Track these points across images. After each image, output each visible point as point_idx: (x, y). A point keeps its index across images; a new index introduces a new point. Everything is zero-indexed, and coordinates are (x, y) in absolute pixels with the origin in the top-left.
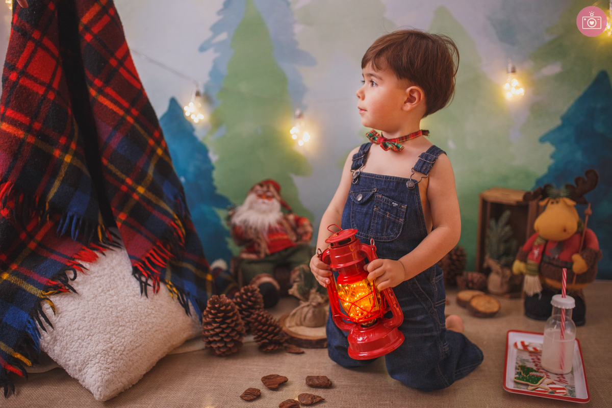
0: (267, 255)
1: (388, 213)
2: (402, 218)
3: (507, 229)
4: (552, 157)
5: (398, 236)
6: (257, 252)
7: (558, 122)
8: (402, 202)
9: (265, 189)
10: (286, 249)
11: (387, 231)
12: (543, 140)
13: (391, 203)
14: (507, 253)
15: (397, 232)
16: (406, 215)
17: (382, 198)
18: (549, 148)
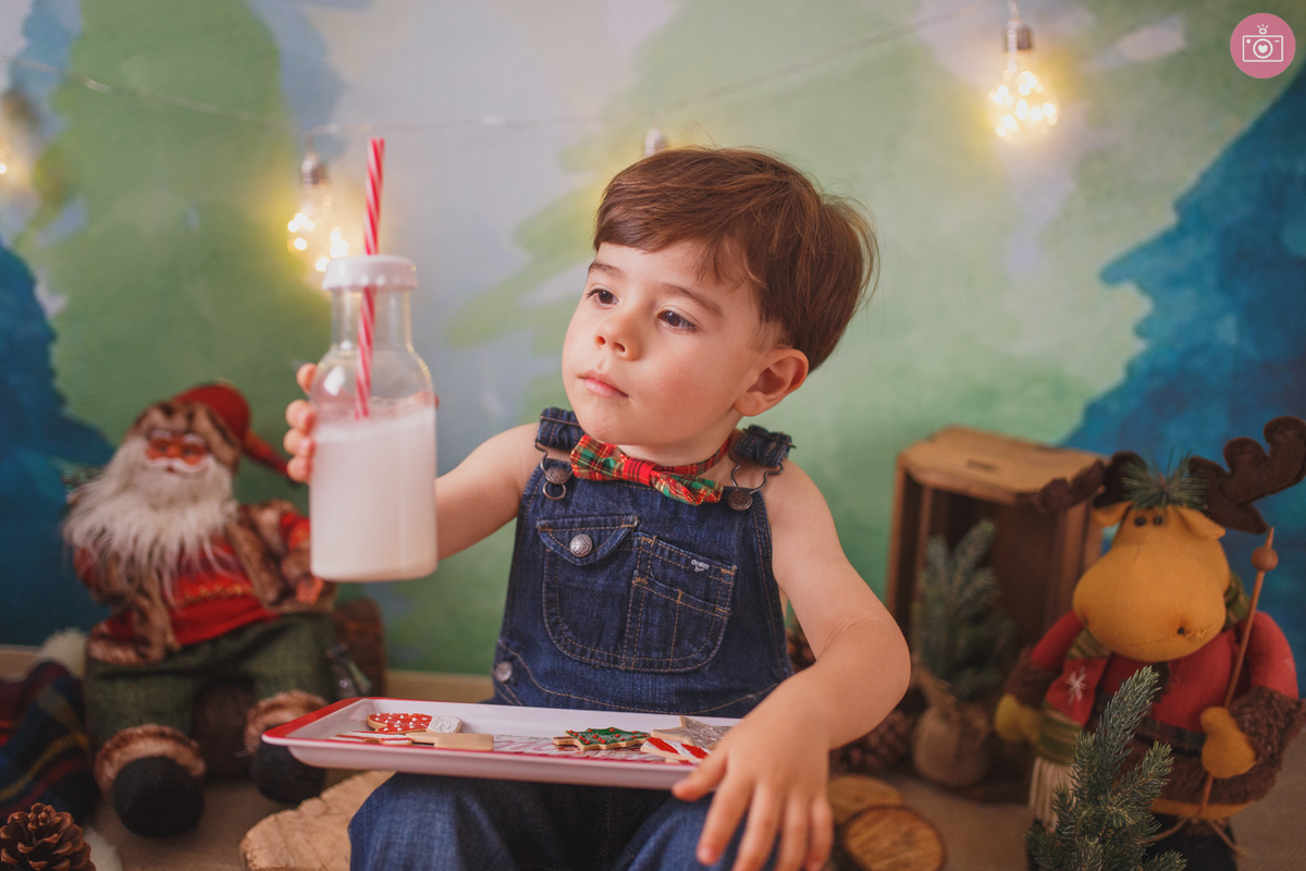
0: (169, 653)
1: (681, 593)
2: (722, 604)
3: (984, 579)
4: (1141, 331)
5: (712, 655)
6: (139, 642)
7: (1167, 219)
8: (719, 558)
9: (179, 422)
10: (237, 632)
11: (678, 644)
12: (1112, 275)
13: (688, 562)
14: (979, 657)
15: (709, 643)
16: (734, 593)
17: (656, 546)
18: (1132, 303)
